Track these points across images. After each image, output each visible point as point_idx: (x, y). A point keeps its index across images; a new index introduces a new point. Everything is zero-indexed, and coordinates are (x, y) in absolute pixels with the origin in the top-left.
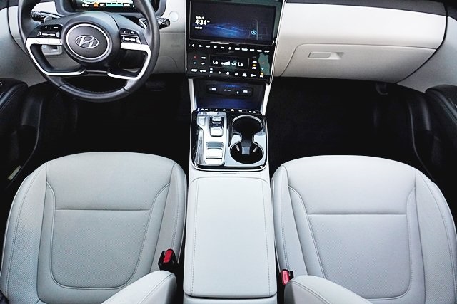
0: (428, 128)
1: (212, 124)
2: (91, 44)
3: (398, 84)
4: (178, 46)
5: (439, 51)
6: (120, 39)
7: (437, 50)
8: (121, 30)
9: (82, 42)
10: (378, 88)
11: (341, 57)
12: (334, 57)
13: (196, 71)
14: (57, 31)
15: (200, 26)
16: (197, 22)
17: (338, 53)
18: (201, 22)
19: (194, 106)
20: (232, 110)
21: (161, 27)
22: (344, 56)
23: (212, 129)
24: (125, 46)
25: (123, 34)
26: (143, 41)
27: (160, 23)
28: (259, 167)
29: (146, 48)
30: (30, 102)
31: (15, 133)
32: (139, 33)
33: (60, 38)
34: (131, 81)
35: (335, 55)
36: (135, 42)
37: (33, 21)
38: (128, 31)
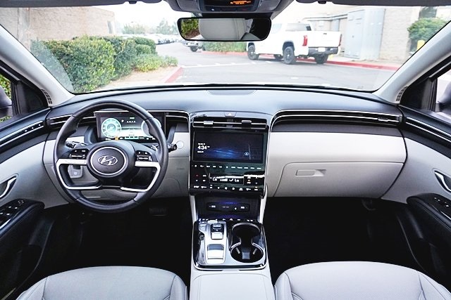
0: (421, 236)
1: (213, 230)
2: (110, 162)
3: (382, 198)
4: (183, 169)
5: (406, 165)
6: (136, 159)
7: (404, 163)
8: (137, 152)
9: (104, 160)
10: (364, 204)
11: (324, 174)
12: (319, 175)
13: (198, 187)
14: (83, 153)
15: (201, 150)
16: (199, 147)
17: (321, 171)
18: (202, 147)
19: (195, 218)
20: (231, 219)
21: (170, 150)
22: (326, 172)
23: (213, 233)
24: (138, 164)
25: (138, 155)
26: (154, 160)
27: (169, 147)
28: (259, 266)
29: (157, 165)
30: (42, 223)
31: (21, 251)
32: (151, 154)
33: (85, 159)
34: (141, 193)
35: (319, 172)
36: (147, 160)
37: (66, 147)
38: (143, 153)
